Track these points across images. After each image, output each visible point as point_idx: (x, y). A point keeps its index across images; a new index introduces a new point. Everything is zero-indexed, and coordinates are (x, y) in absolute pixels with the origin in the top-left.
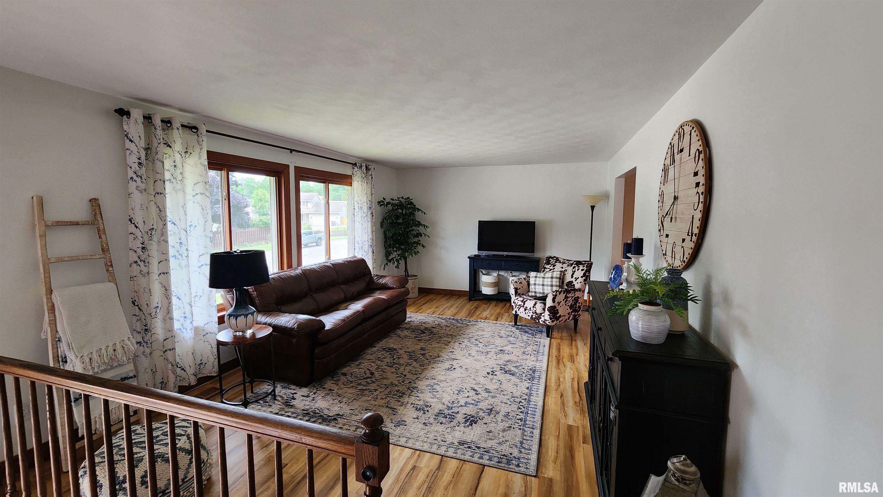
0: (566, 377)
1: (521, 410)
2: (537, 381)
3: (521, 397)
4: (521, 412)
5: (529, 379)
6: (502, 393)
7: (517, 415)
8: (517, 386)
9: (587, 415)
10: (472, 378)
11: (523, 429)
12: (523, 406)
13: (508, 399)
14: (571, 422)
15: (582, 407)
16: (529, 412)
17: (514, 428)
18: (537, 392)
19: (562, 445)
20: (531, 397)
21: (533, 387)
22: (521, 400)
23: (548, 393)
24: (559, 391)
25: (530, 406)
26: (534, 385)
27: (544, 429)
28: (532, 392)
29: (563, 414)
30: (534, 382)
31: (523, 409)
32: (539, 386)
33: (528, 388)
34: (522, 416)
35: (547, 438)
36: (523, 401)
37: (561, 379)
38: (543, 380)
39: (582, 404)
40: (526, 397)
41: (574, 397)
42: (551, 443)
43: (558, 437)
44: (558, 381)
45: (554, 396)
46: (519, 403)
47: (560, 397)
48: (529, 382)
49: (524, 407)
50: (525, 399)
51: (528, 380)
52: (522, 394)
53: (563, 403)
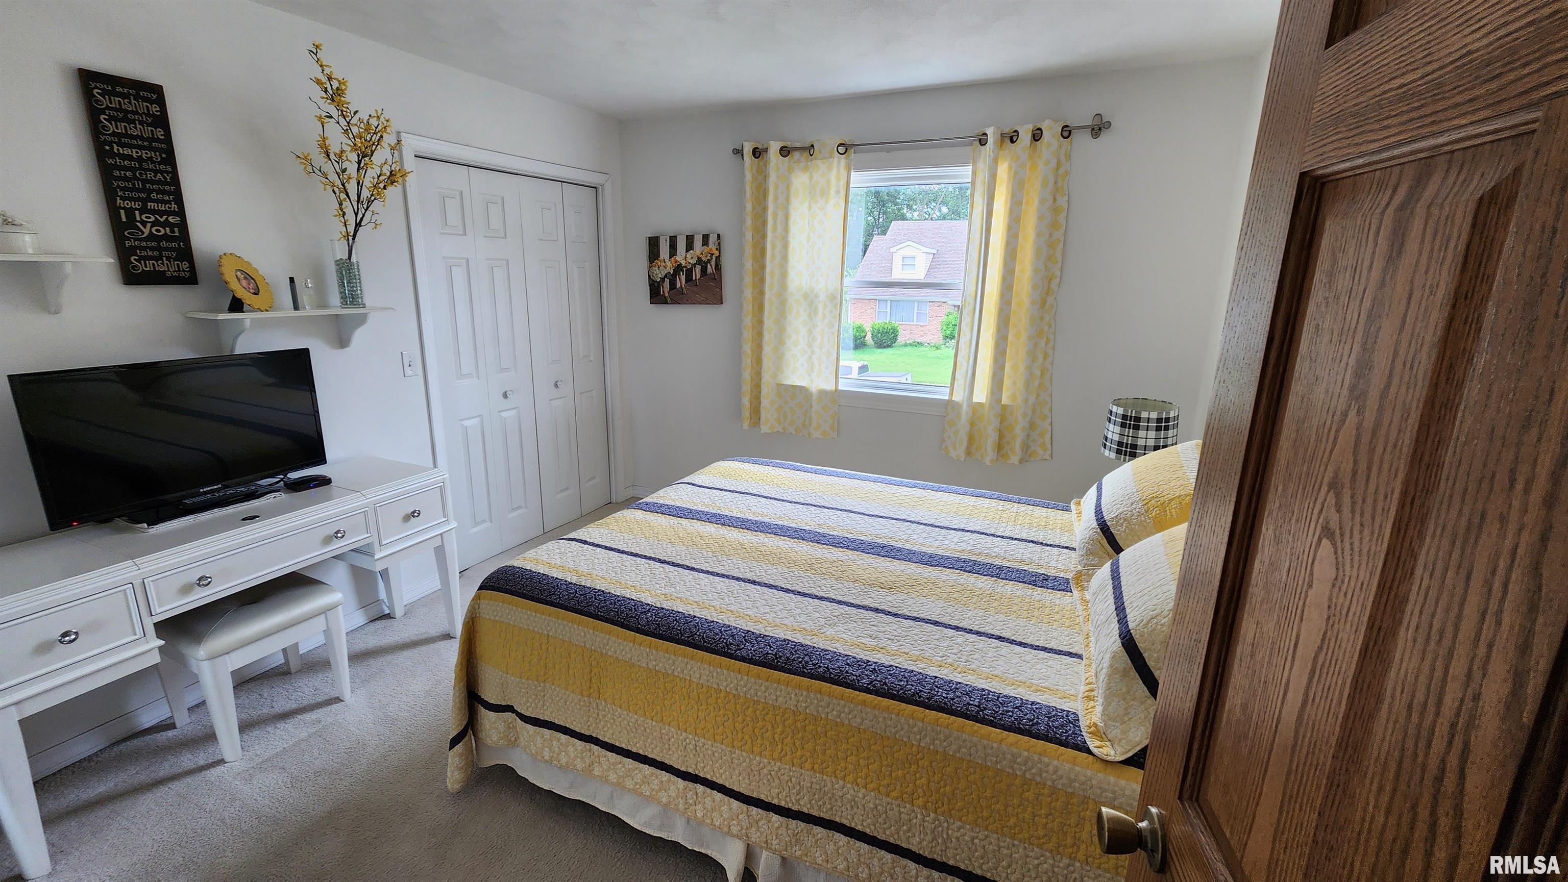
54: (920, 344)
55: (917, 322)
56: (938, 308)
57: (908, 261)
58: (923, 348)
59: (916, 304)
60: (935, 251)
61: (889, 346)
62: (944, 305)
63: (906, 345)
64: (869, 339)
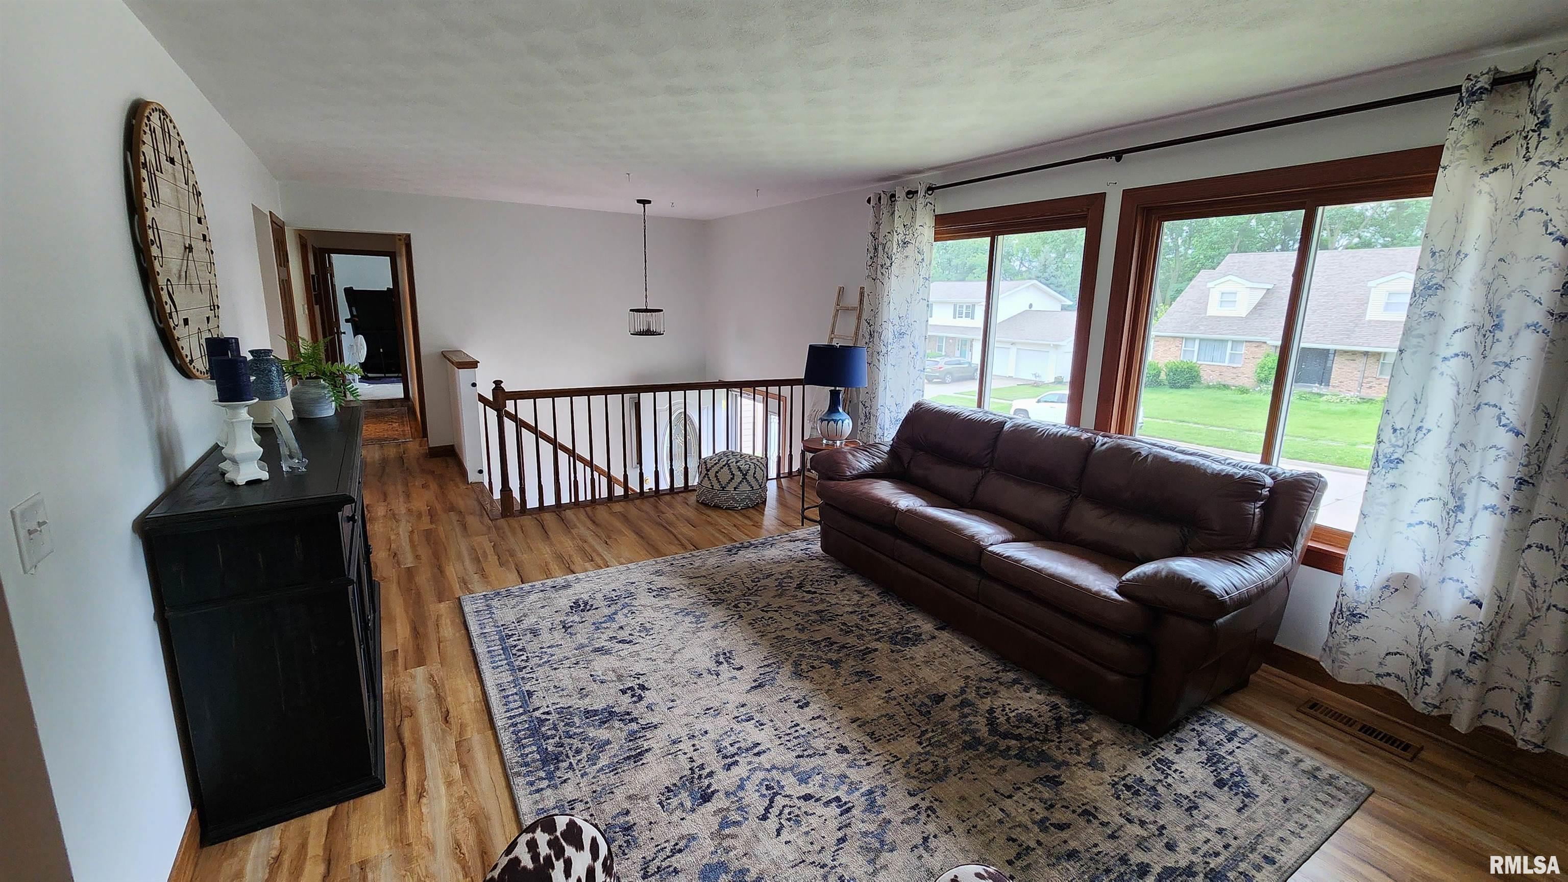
0: (443, 789)
1: (516, 648)
2: (520, 727)
3: (531, 668)
4: (515, 646)
5: (542, 722)
6: (573, 660)
7: (519, 640)
8: (555, 687)
9: (386, 697)
10: (659, 662)
11: (498, 627)
12: (519, 656)
13: (552, 655)
14: (420, 672)
15: (395, 710)
16: (502, 652)
17: (513, 622)
18: (504, 694)
19: (432, 636)
20: (512, 678)
21: (519, 703)
22: (528, 664)
23: (480, 706)
24: (455, 728)
25: (506, 662)
26: (521, 710)
27: (466, 643)
28: (515, 690)
29: (436, 679)
30: (524, 717)
31: (514, 652)
32: (508, 714)
33: (530, 694)
34: (511, 642)
35: (457, 635)
36: (524, 664)
37: (457, 771)
38: (506, 738)
39: (394, 719)
40: (523, 674)
41: (416, 730)
42: (449, 630)
43: (439, 642)
44: (466, 761)
45: (465, 707)
46: (527, 657)
47: (451, 710)
48: (537, 714)
49: (515, 655)
50: (521, 670)
51: (544, 717)
52: (534, 676)
53: (440, 698)
54: (1226, 387)
55: (1230, 362)
56: (1256, 349)
57: (1227, 298)
58: (1227, 392)
59: (1230, 344)
60: (1270, 286)
61: (1186, 387)
62: (1264, 345)
63: (1209, 387)
64: (1163, 376)
